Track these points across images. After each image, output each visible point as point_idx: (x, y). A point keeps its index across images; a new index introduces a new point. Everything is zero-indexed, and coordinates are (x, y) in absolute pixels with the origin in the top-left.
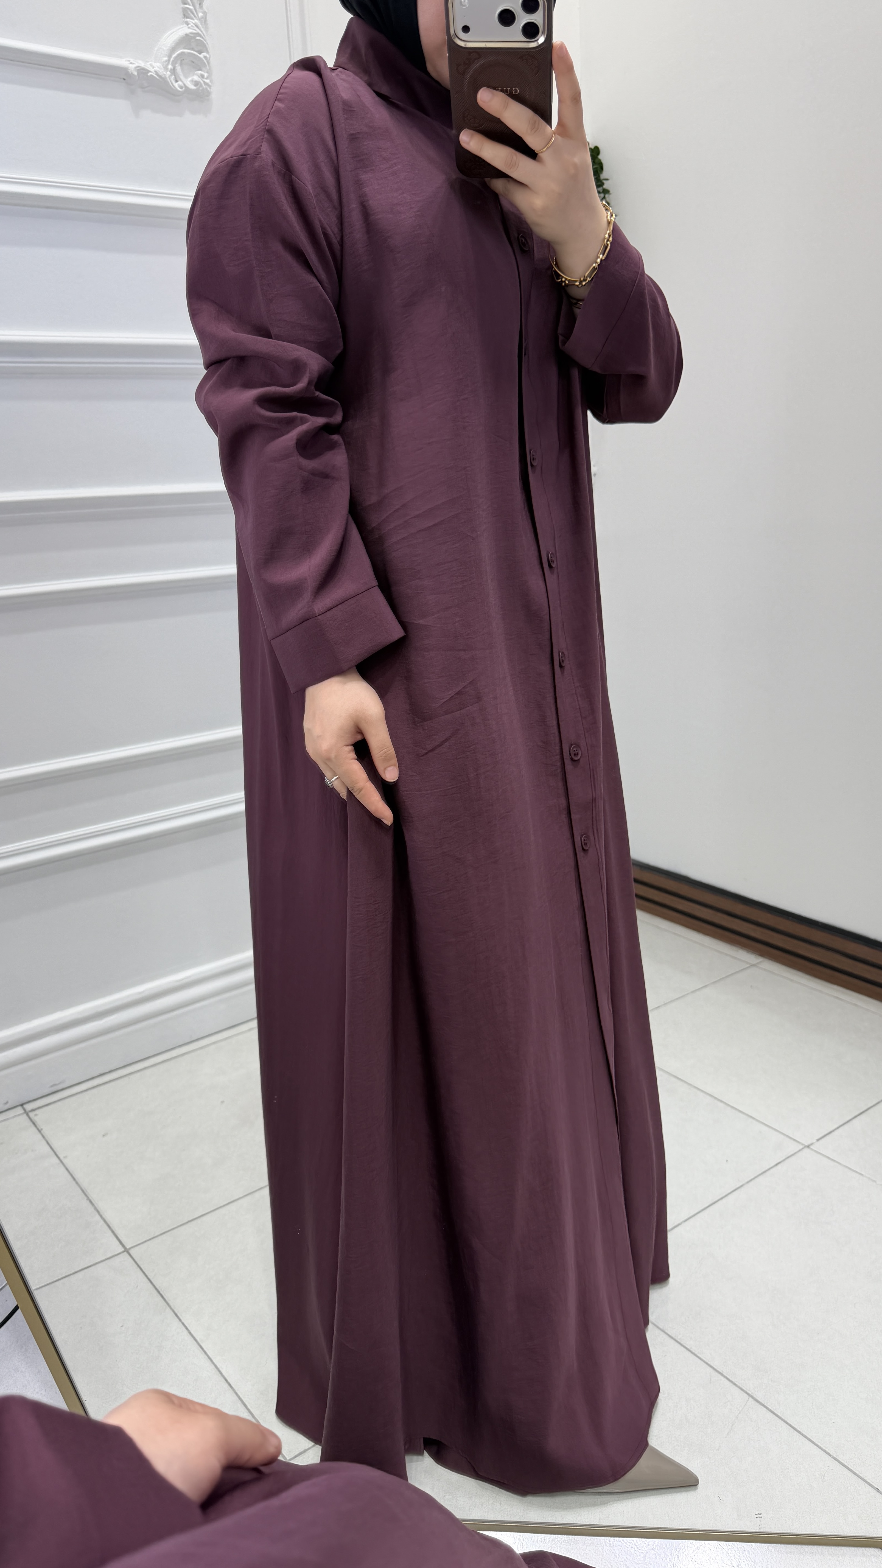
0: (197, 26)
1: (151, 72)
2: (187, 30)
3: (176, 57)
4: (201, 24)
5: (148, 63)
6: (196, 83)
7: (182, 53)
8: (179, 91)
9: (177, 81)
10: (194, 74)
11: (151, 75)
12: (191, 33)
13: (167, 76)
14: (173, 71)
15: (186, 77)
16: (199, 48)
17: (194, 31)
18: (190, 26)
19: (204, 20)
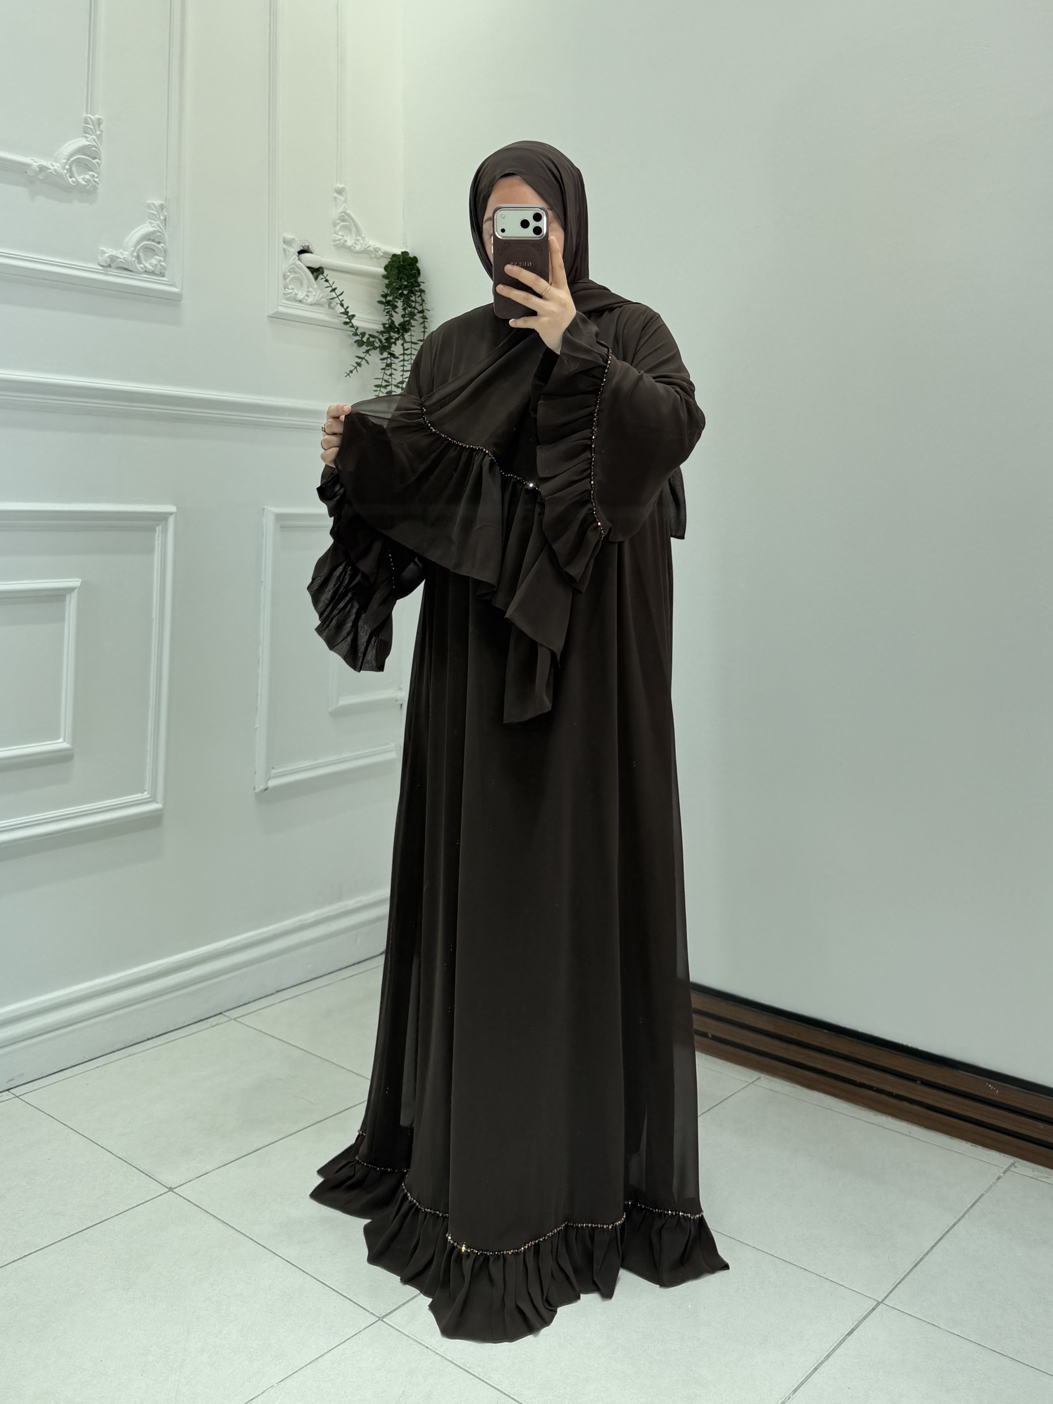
0: (93, 140)
1: (51, 169)
2: (85, 142)
3: (73, 161)
5: (49, 163)
6: (88, 181)
7: (79, 158)
8: (72, 185)
9: (71, 177)
10: (86, 174)
11: (51, 173)
14: (70, 171)
16: (93, 155)
17: (91, 144)
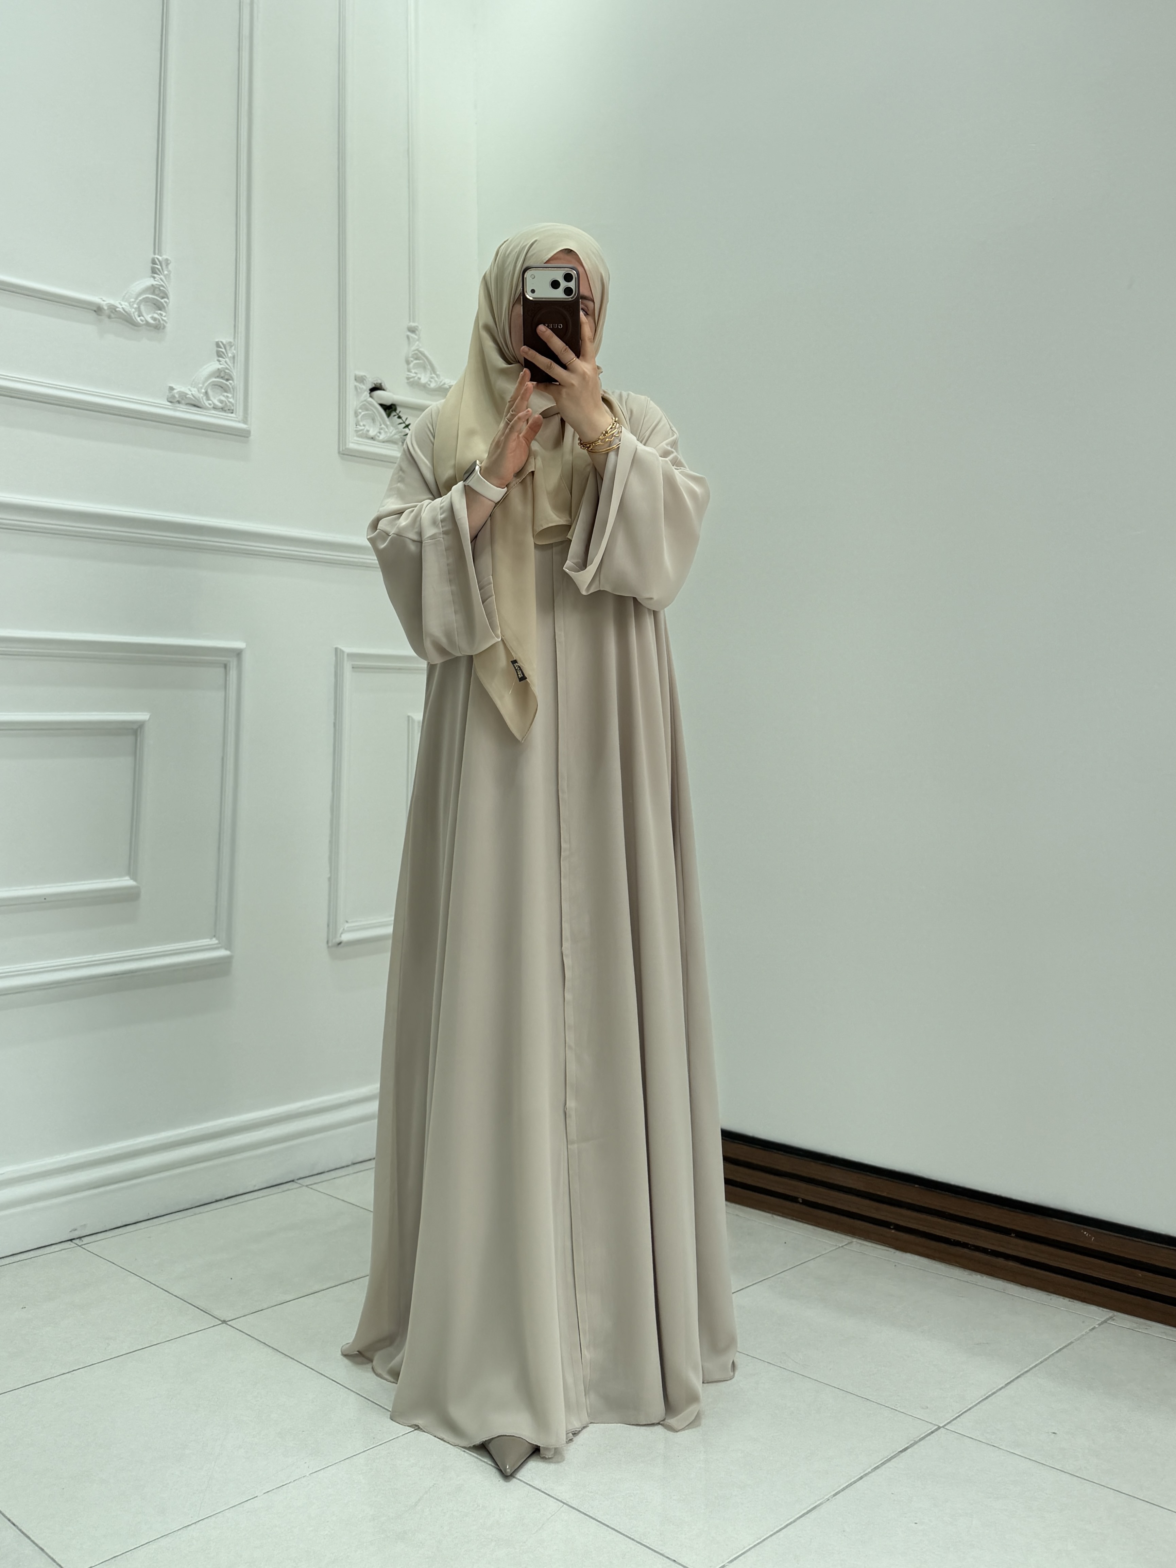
0: (161, 279)
1: (119, 308)
2: (153, 282)
3: (141, 300)
4: (166, 279)
5: (117, 302)
6: (155, 319)
7: (147, 298)
8: (139, 323)
9: (139, 316)
10: (155, 313)
11: (120, 311)
12: (157, 284)
13: (132, 313)
14: (138, 309)
15: (148, 315)
16: (161, 295)
17: (159, 283)
18: (156, 279)
19: (167, 277)
